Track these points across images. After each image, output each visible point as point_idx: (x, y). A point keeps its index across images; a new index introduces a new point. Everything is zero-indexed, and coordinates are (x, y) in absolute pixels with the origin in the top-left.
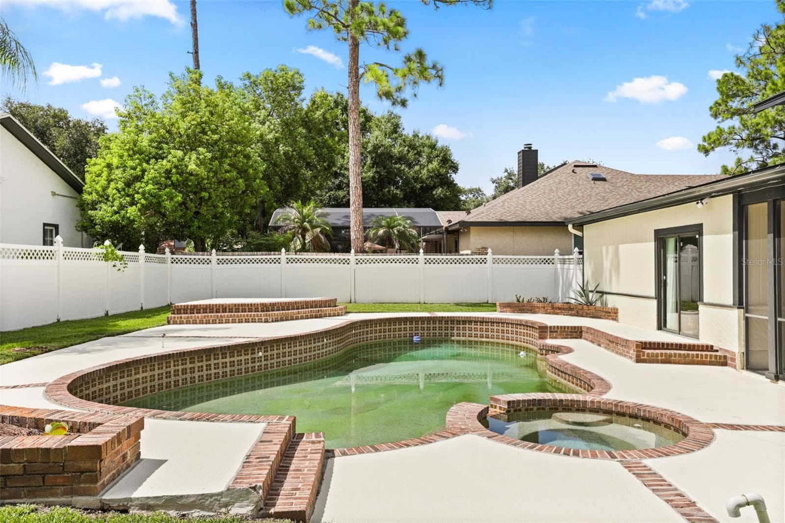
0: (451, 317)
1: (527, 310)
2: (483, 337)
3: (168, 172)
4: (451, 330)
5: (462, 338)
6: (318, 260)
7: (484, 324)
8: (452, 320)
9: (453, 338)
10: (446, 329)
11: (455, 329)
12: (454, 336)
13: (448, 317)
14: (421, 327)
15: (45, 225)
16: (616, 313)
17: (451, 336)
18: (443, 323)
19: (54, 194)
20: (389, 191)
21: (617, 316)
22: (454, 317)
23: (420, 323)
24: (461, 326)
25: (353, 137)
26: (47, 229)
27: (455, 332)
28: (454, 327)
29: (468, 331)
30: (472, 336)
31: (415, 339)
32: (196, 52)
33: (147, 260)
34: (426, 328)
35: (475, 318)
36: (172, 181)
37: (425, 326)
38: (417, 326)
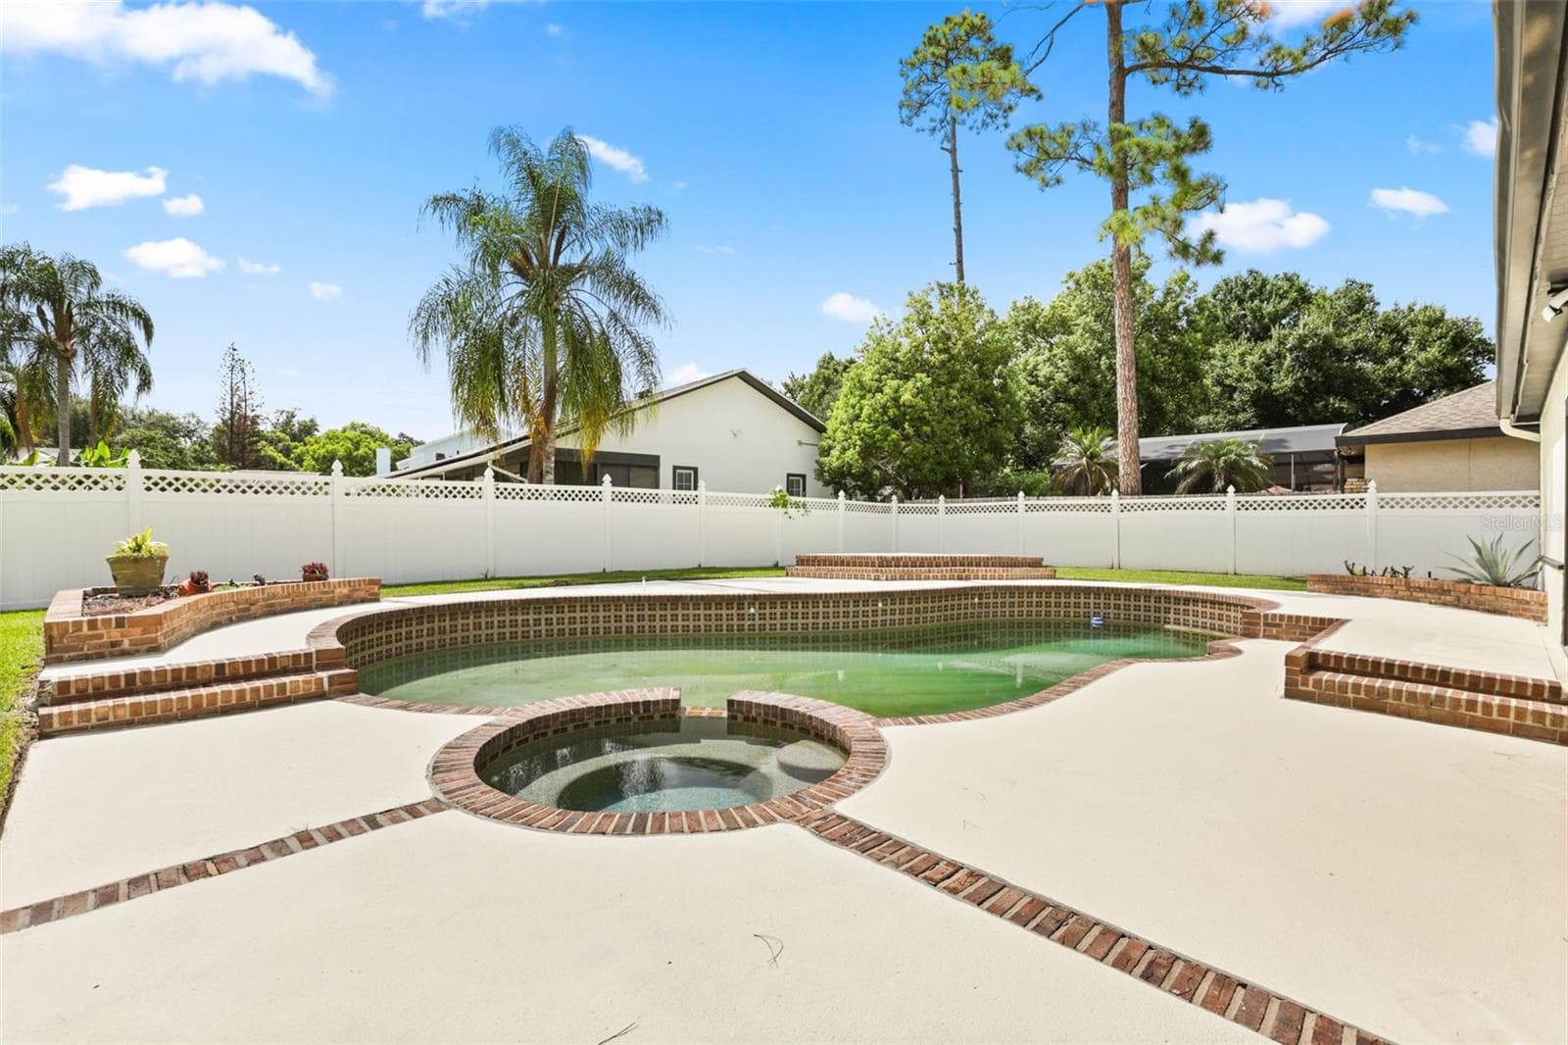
0: (1165, 591)
1: (1359, 589)
2: (1214, 629)
3: (885, 408)
4: (1165, 612)
5: (1182, 628)
6: (1066, 507)
7: (1217, 606)
8: (1167, 597)
9: (1167, 626)
10: (1158, 610)
11: (1172, 611)
12: (1169, 623)
13: (1160, 591)
14: (1115, 604)
15: (789, 475)
16: (1542, 605)
17: (1165, 622)
18: (1153, 599)
19: (800, 443)
20: (1326, 406)
21: (1544, 612)
22: (1169, 591)
23: (1112, 597)
24: (1182, 607)
25: (1120, 326)
26: (793, 480)
27: (1172, 616)
28: (1169, 609)
29: (1191, 616)
30: (1197, 626)
31: (1095, 621)
32: (960, 262)
33: (848, 508)
34: (1122, 607)
35: (1203, 594)
36: (889, 417)
37: (1122, 602)
38: (1107, 601)
